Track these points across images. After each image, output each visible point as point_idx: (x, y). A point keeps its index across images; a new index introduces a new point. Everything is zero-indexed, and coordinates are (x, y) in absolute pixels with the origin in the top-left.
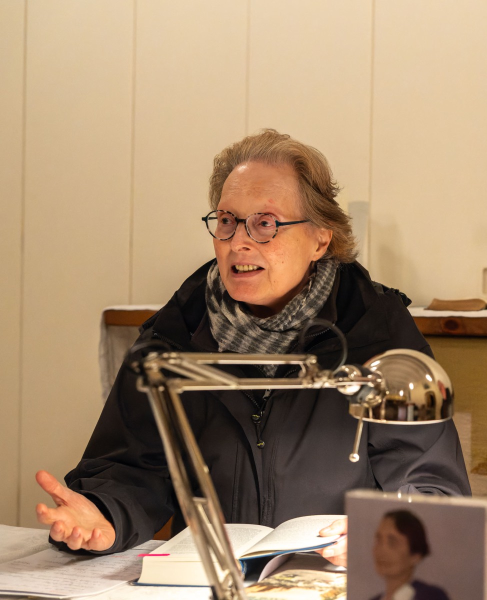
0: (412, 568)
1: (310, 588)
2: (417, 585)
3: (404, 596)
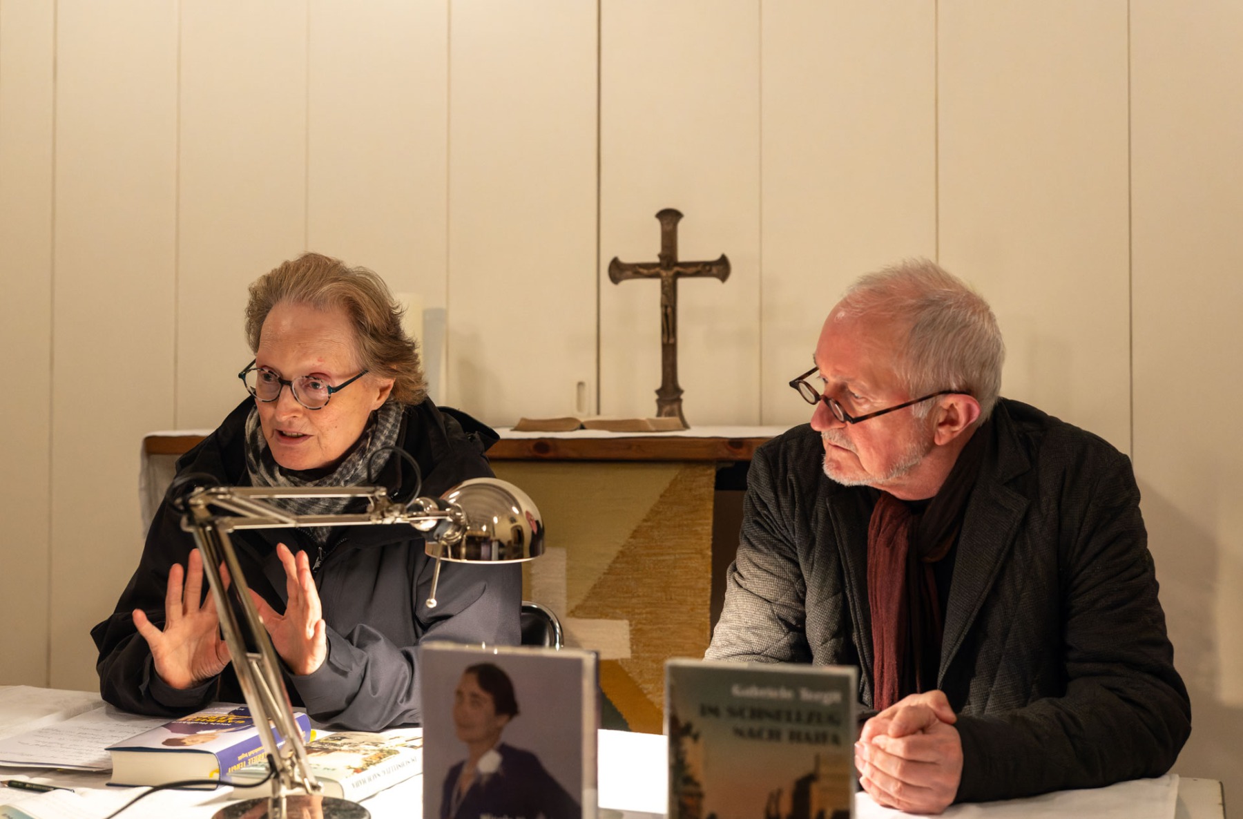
0: (500, 730)
1: (354, 751)
2: (505, 751)
3: (489, 763)
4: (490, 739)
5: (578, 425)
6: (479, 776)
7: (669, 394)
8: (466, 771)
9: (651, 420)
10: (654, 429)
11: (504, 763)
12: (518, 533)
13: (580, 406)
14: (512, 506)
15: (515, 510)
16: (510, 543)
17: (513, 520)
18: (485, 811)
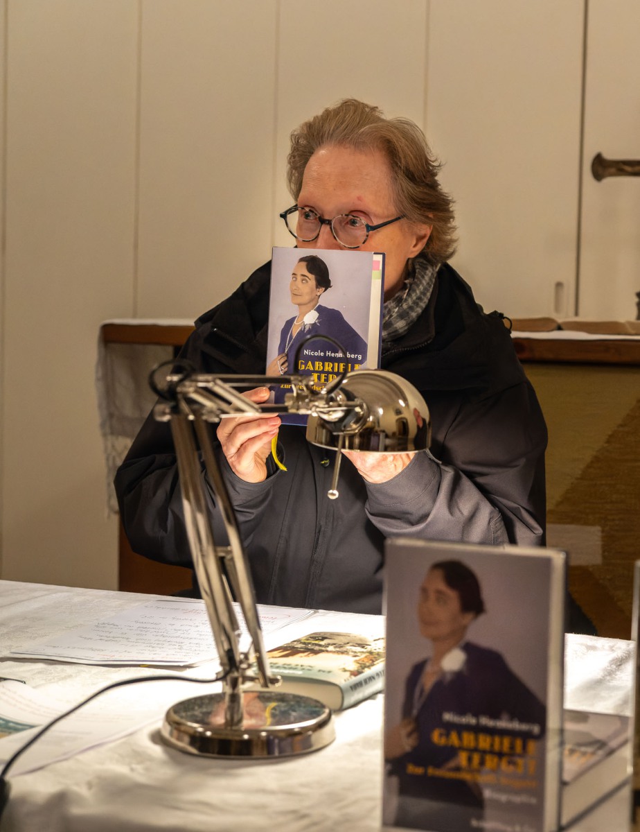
0: (464, 629)
1: (342, 653)
2: (469, 648)
3: (454, 661)
4: (456, 637)
5: (554, 326)
6: (443, 674)
8: (429, 669)
9: (631, 324)
11: (469, 662)
12: (403, 425)
13: (557, 308)
14: (399, 398)
15: (401, 403)
16: (394, 434)
17: (398, 412)
18: (449, 710)
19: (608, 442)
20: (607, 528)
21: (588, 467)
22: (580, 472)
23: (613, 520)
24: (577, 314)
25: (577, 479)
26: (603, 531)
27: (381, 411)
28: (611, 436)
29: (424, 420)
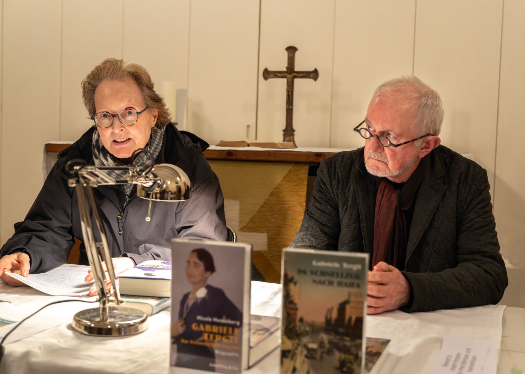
0: (206, 279)
2: (209, 288)
3: (202, 293)
4: (202, 283)
5: (246, 144)
6: (197, 299)
7: (289, 132)
8: (191, 296)
9: (280, 143)
10: (281, 147)
11: (208, 294)
12: (179, 189)
13: (248, 136)
14: (177, 177)
15: (178, 179)
16: (175, 192)
17: (177, 183)
18: (199, 314)
19: (270, 196)
20: (270, 234)
21: (261, 207)
22: (257, 209)
23: (272, 231)
24: (256, 139)
25: (257, 212)
26: (268, 235)
27: (169, 182)
28: (271, 193)
29: (188, 187)
